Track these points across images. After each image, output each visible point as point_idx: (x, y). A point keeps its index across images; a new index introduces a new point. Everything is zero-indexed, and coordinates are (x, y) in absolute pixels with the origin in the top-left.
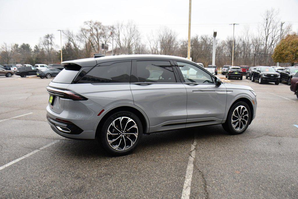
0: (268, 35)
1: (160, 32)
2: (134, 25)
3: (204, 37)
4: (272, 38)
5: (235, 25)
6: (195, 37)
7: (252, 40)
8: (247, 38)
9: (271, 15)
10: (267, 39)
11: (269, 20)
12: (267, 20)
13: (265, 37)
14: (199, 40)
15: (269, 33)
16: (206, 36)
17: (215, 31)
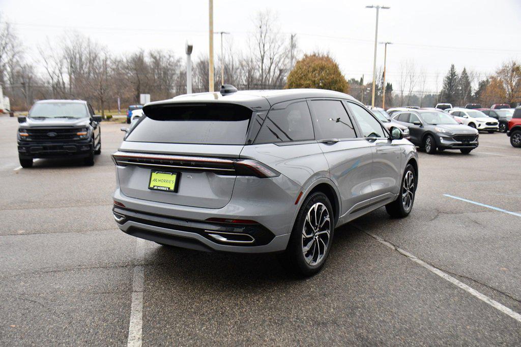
0: (264, 53)
1: (65, 41)
2: (7, 23)
3: (156, 54)
4: (271, 59)
5: (223, 34)
6: (138, 54)
7: (239, 60)
8: (230, 57)
9: (267, 21)
10: (263, 60)
11: (264, 28)
12: (260, 27)
13: (260, 58)
14: (148, 60)
15: (265, 50)
16: (159, 53)
17: (190, 44)
